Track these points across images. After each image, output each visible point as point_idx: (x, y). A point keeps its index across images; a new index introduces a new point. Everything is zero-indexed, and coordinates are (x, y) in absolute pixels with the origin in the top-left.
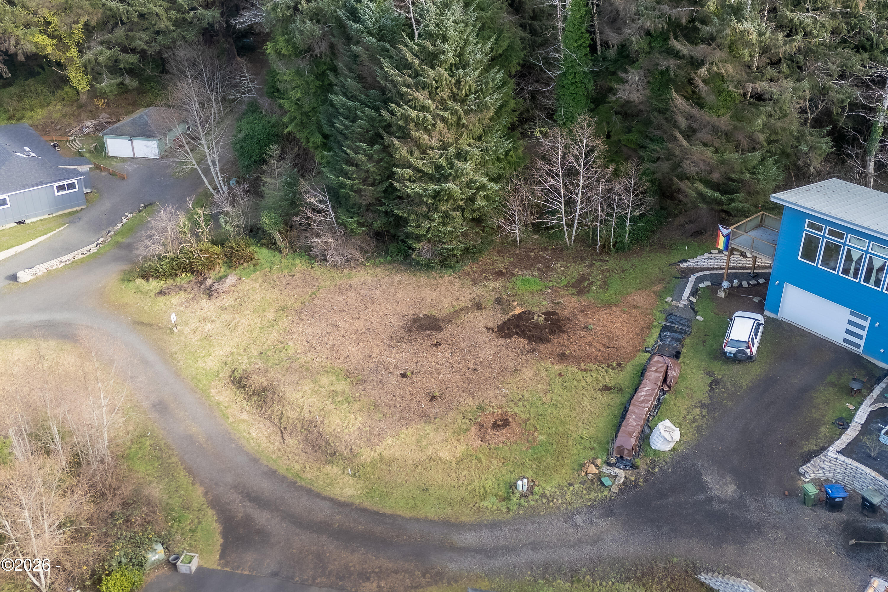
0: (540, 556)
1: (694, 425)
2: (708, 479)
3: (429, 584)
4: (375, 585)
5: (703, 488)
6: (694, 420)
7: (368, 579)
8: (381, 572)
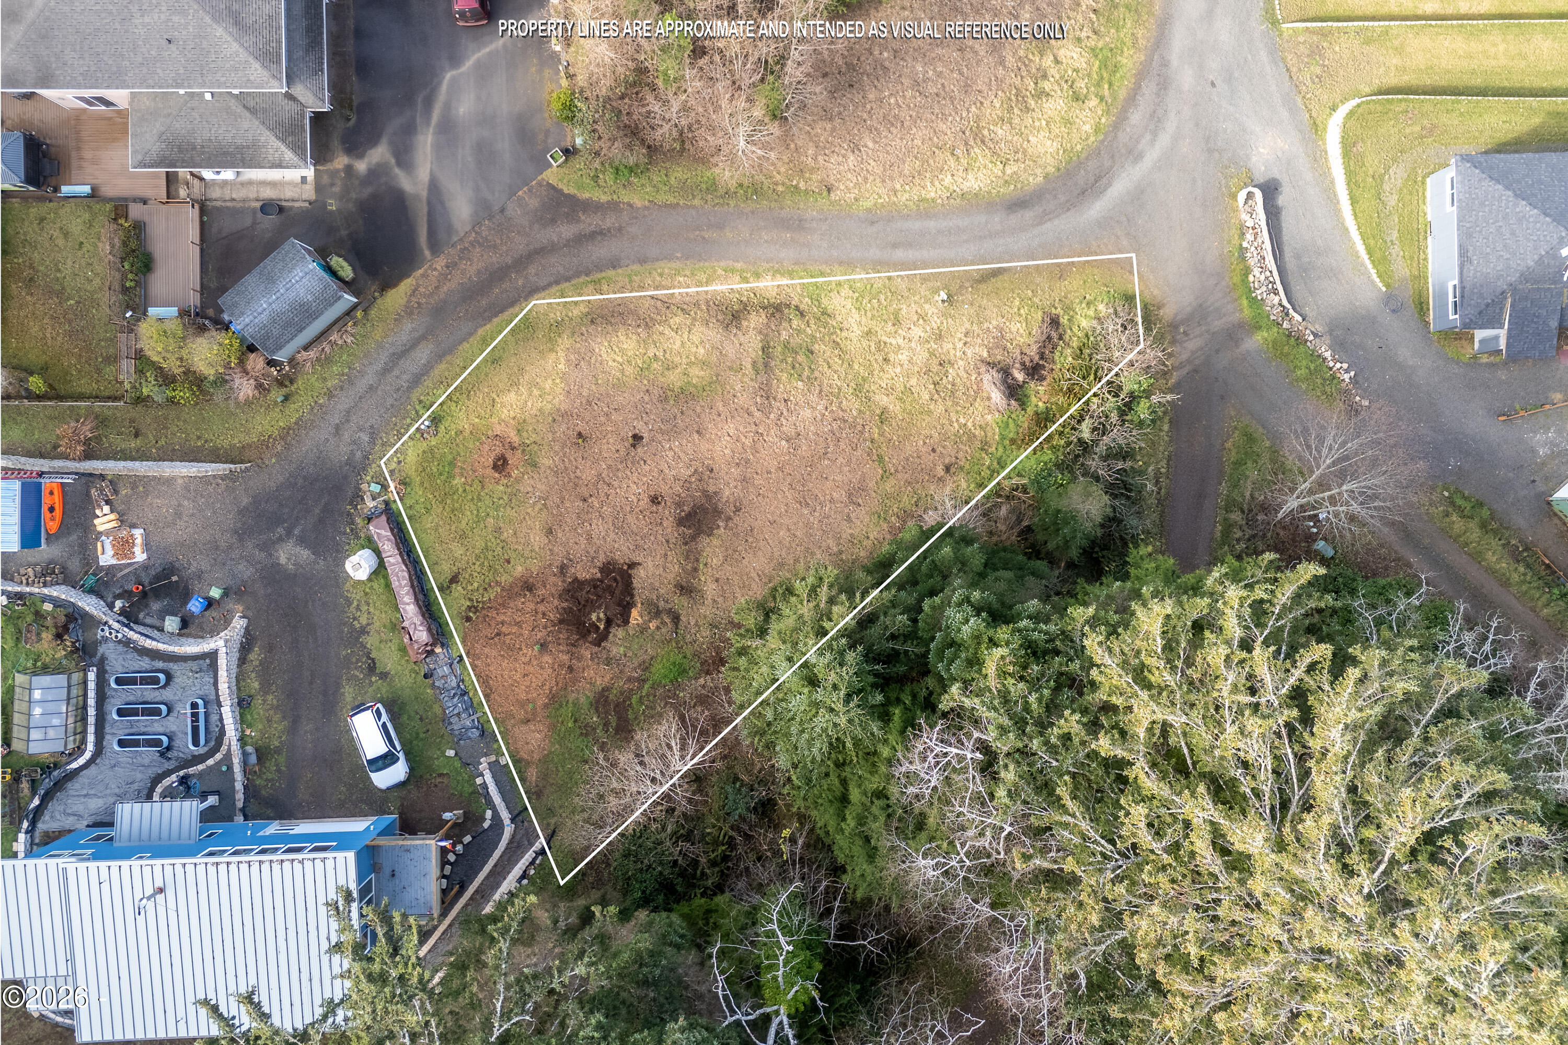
0: (361, 385)
1: (355, 603)
2: (305, 554)
3: (409, 301)
4: (439, 268)
5: (302, 541)
6: (358, 608)
7: (447, 267)
8: (446, 279)
